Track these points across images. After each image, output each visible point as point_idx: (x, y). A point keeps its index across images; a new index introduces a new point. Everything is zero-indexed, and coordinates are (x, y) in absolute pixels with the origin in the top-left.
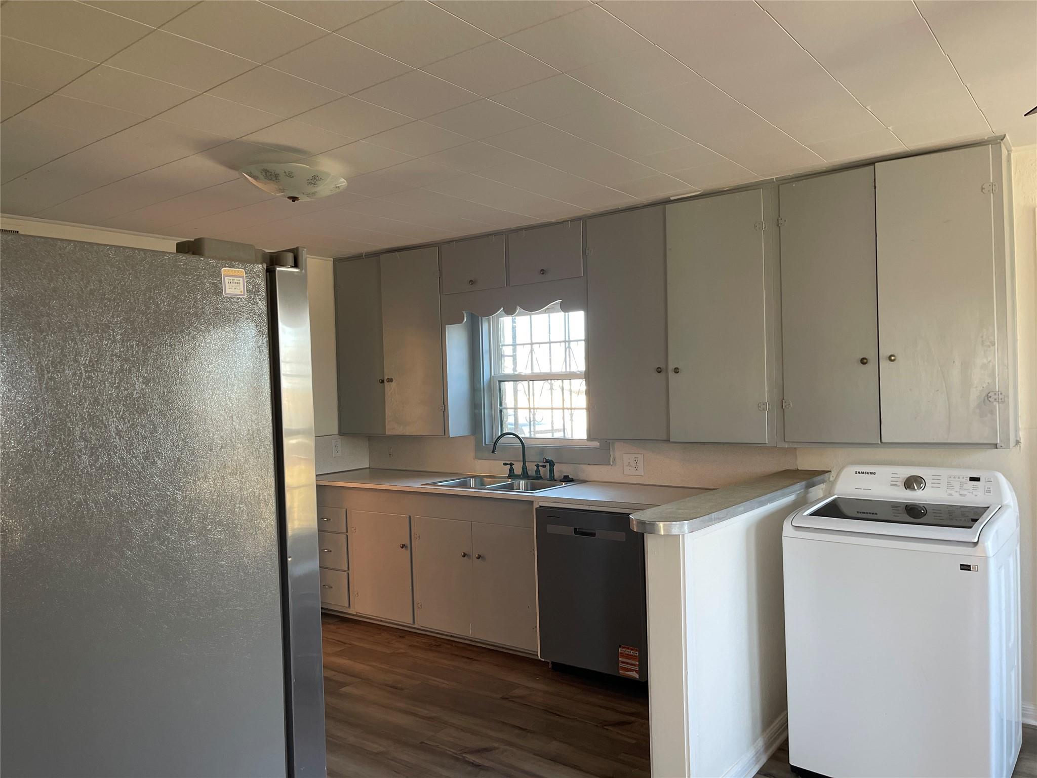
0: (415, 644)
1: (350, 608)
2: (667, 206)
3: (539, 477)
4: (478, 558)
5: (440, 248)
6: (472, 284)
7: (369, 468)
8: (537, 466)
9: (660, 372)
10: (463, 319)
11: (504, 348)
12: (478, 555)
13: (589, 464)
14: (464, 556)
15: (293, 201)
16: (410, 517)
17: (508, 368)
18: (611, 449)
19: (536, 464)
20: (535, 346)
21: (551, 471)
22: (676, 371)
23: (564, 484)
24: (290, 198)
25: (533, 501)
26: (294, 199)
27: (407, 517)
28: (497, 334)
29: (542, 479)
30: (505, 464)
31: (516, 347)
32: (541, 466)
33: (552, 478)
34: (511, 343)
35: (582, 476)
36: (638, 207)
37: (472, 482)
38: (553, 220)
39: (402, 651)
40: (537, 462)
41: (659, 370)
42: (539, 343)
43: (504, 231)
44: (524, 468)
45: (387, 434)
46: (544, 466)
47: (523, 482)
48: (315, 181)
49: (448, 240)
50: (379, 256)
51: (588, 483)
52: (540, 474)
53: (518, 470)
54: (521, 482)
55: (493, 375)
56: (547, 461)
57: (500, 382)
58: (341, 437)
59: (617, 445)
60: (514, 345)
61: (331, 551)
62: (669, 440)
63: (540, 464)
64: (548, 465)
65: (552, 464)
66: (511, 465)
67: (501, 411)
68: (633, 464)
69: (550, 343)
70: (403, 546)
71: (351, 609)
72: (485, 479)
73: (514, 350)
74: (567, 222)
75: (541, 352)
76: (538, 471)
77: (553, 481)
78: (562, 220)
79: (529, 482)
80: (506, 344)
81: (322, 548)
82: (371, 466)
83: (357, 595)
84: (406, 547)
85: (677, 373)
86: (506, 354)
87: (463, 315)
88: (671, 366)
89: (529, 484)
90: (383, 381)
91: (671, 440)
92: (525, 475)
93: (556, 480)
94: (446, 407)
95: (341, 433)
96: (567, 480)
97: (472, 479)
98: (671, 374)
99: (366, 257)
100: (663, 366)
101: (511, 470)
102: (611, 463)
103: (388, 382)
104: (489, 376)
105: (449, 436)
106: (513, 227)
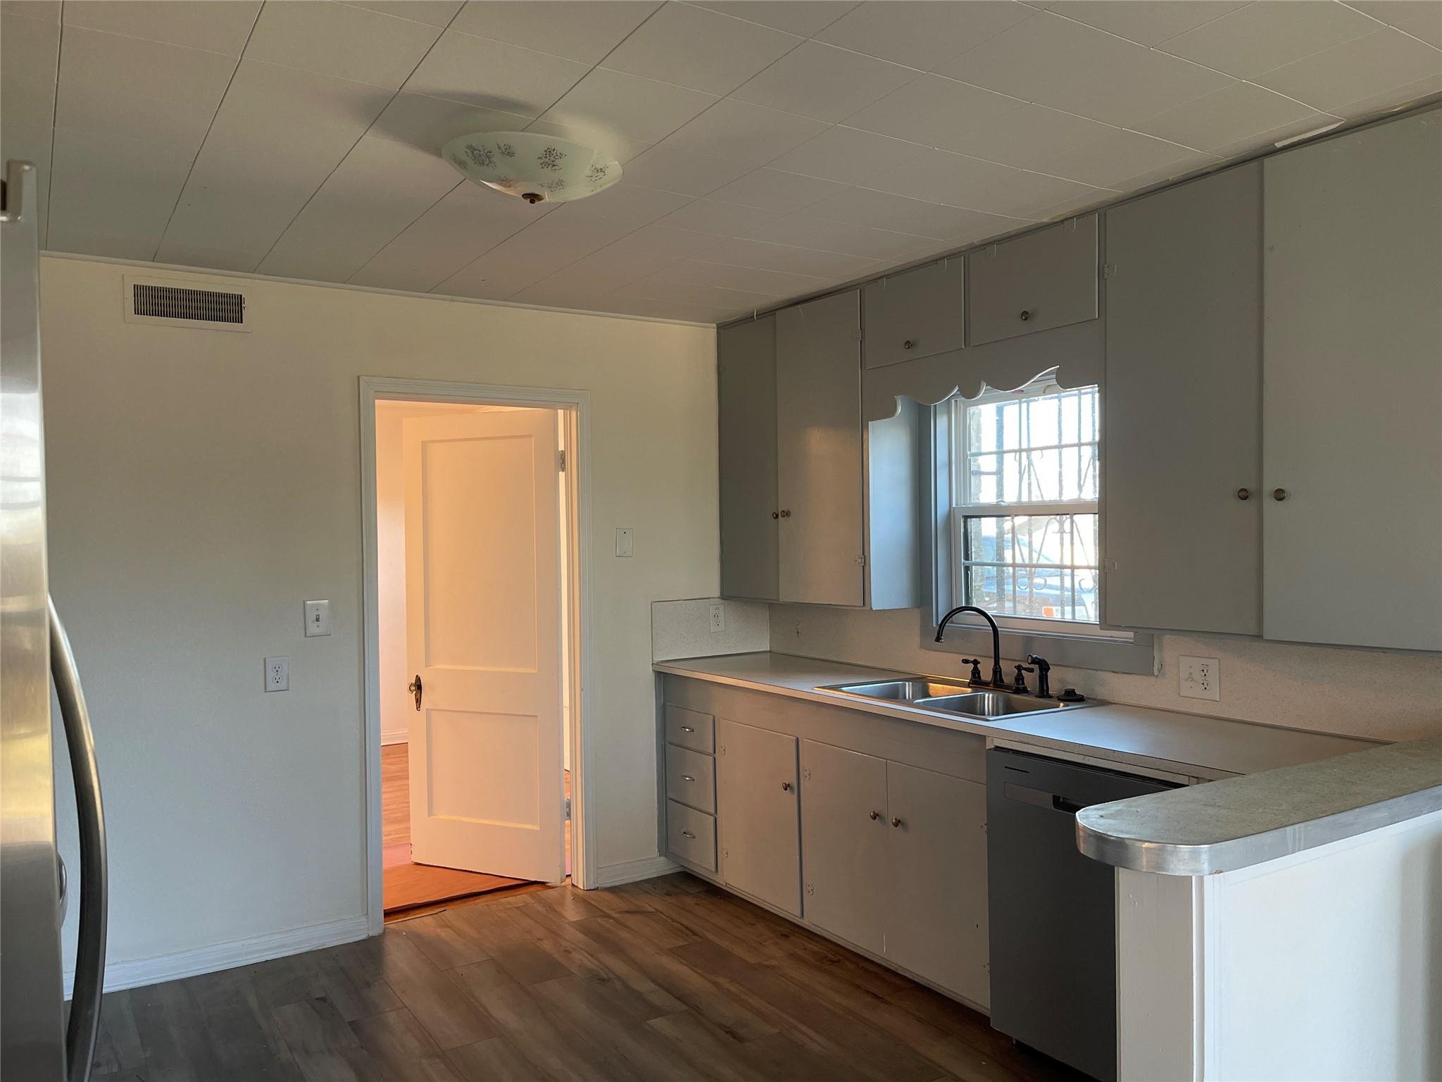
0: (800, 952)
1: (717, 875)
2: (1266, 160)
3: (1020, 689)
4: (896, 825)
5: (862, 292)
6: (909, 348)
7: (770, 652)
8: (1019, 668)
9: (1245, 498)
10: (896, 409)
11: (981, 459)
12: (896, 819)
13: (1114, 672)
14: (874, 818)
15: (532, 202)
16: (797, 739)
17: (986, 494)
18: (1156, 647)
19: (1017, 664)
20: (1035, 455)
21: (1043, 679)
22: (1280, 495)
23: (1062, 704)
24: (525, 196)
25: (985, 736)
26: (533, 198)
27: (792, 740)
28: (964, 435)
29: (1027, 692)
30: (966, 661)
31: (1003, 457)
32: (1025, 669)
33: (1043, 692)
34: (994, 449)
35: (1102, 693)
36: (1209, 173)
37: (909, 689)
38: (1046, 220)
39: (774, 962)
40: (1018, 661)
41: (1244, 495)
42: (1042, 449)
43: (963, 249)
44: (997, 671)
45: (781, 600)
46: (1031, 670)
47: (991, 695)
48: (552, 158)
49: (874, 277)
50: (775, 314)
51: (1110, 706)
52: (1023, 683)
53: (987, 674)
54: (987, 695)
55: (954, 506)
56: (1034, 661)
57: (966, 518)
58: (723, 601)
59: (1167, 638)
60: (1000, 453)
61: (694, 780)
62: (1262, 636)
63: (1025, 665)
64: (1036, 667)
65: (1044, 667)
66: (976, 663)
67: (967, 569)
68: (1198, 676)
69: (1060, 447)
70: (787, 787)
71: (719, 876)
72: (931, 684)
73: (1000, 462)
74: (1070, 221)
75: (1045, 465)
76: (1019, 678)
77: (1044, 696)
78: (1061, 218)
79: (1001, 695)
80: (983, 450)
81: (684, 774)
82: (772, 649)
83: (726, 855)
84: (792, 788)
85: (1281, 499)
86: (983, 469)
87: (896, 403)
88: (1269, 486)
89: (1001, 699)
90: (777, 516)
91: (1265, 637)
92: (997, 683)
93: (1051, 697)
94: (867, 558)
95: (725, 596)
96: (1071, 697)
97: (907, 683)
98: (1269, 504)
99: (759, 317)
100: (1250, 486)
101: (976, 672)
102: (1156, 673)
103: (783, 516)
104: (947, 508)
105: (871, 608)
106: (976, 240)
